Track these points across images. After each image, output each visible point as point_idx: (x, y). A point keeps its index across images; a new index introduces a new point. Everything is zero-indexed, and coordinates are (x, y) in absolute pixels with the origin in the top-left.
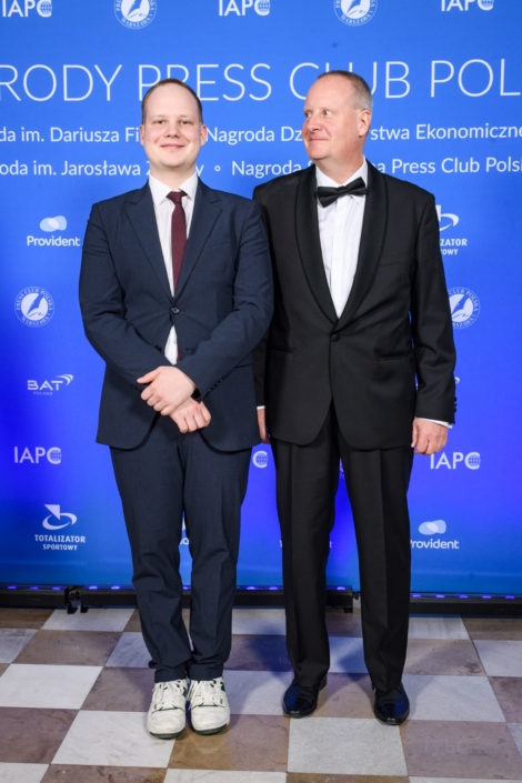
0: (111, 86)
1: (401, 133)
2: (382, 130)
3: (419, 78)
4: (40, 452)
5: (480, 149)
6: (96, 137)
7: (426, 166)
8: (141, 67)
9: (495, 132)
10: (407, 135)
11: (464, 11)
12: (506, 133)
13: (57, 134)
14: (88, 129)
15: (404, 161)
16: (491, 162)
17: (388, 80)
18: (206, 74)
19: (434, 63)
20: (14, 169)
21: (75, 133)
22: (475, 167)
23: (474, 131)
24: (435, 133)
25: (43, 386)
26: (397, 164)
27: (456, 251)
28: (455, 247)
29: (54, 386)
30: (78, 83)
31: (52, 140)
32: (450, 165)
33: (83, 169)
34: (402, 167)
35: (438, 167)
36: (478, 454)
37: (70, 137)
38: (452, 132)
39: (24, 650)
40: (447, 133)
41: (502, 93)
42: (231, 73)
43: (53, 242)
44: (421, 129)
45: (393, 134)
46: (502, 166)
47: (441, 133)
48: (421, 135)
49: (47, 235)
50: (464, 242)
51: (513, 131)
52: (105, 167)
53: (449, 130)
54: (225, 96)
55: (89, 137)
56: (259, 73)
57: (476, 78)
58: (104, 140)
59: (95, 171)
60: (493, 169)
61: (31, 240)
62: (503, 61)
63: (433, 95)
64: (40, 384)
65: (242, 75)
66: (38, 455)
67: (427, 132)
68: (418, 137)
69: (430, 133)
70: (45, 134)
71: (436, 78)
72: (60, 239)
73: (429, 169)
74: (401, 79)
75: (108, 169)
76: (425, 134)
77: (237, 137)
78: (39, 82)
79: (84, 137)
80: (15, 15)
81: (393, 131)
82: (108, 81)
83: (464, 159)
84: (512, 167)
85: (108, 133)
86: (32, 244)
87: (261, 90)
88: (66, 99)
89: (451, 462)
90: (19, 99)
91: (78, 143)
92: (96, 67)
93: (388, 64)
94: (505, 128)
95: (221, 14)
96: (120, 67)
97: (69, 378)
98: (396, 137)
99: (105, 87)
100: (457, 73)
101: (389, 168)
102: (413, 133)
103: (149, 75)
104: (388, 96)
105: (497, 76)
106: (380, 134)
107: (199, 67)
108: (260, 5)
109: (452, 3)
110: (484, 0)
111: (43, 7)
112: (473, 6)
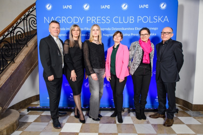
3: (136, 19)
8: (87, 17)
10: (133, 29)
11: (143, 8)
17: (130, 20)
18: (99, 19)
19: (138, 17)
20: (65, 35)
26: (132, 34)
30: (76, 20)
39: (68, 120)
41: (150, 22)
42: (103, 18)
45: (131, 29)
47: (139, 29)
51: (152, 29)
54: (102, 22)
56: (108, 18)
57: (145, 19)
62: (150, 17)
63: (138, 22)
65: (105, 19)
69: (137, 29)
71: (139, 19)
73: (137, 35)
74: (132, 20)
77: (104, 29)
78: (70, 20)
80: (65, 8)
82: (82, 20)
85: (82, 29)
87: (108, 21)
88: (74, 23)
90: (66, 23)
92: (80, 17)
93: (130, 17)
94: (150, 28)
95: (101, 8)
96: (84, 17)
100: (142, 19)
101: (130, 35)
102: (135, 29)
103: (89, 19)
104: (130, 22)
105: (149, 19)
106: (129, 29)
107: (97, 17)
108: (108, 7)
109: (141, 7)
110: (147, 6)
111: (70, 7)
112: (145, 7)
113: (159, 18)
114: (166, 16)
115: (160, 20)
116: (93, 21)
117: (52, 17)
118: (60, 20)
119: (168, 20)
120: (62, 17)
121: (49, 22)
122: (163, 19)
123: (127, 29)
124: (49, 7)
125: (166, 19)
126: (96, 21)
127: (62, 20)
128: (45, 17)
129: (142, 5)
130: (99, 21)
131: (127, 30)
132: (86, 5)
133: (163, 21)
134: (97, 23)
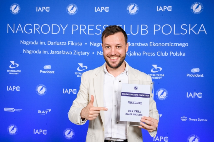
0: (65, 30)
1: (145, 44)
2: (140, 43)
3: (151, 29)
4: (41, 131)
5: (168, 49)
6: (60, 44)
7: (153, 54)
8: (73, 25)
9: (172, 45)
10: (147, 45)
11: (163, 11)
12: (176, 45)
13: (49, 43)
14: (58, 42)
15: (146, 52)
16: (171, 53)
17: (142, 30)
18: (91, 27)
19: (155, 25)
20: (37, 52)
21: (54, 43)
22: (166, 54)
23: (166, 44)
24: (155, 45)
25: (43, 112)
26: (144, 53)
27: (161, 78)
28: (161, 77)
29: (45, 112)
30: (56, 29)
31: (48, 44)
32: (159, 54)
33: (56, 52)
34: (146, 54)
35: (156, 54)
36: (168, 137)
37: (53, 44)
38: (160, 44)
40: (158, 45)
41: (174, 34)
42: (98, 27)
43: (47, 72)
44: (151, 43)
45: (143, 45)
46: (174, 54)
47: (157, 45)
48: (151, 45)
49: (46, 70)
50: (163, 75)
51: (178, 44)
52: (62, 52)
53: (159, 44)
54: (96, 33)
55: (58, 44)
56: (105, 27)
57: (167, 29)
58: (62, 45)
59: (59, 53)
60: (172, 55)
61: (41, 71)
62: (174, 25)
63: (154, 34)
64: (42, 112)
65: (101, 28)
66: (40, 132)
67: (153, 44)
68: (150, 46)
69: (153, 45)
70: (46, 43)
71: (155, 29)
72: (49, 71)
73: (153, 55)
74: (145, 30)
75: (63, 53)
76: (152, 45)
77: (99, 45)
78: (45, 29)
79: (57, 44)
80: (40, 11)
81: (143, 44)
82: (64, 29)
83: (163, 52)
84: (177, 55)
85: (63, 43)
86: (41, 72)
88: (52, 33)
89: (160, 139)
90: (39, 33)
91: (55, 46)
92: (61, 25)
93: (142, 25)
94: (175, 44)
95: (95, 11)
96: (67, 25)
97: (50, 110)
98: (144, 46)
99: (63, 30)
100: (161, 28)
101: (142, 54)
102: (149, 44)
103: (75, 27)
104: (142, 34)
105: (173, 29)
106: (139, 44)
107: (89, 25)
108: (106, 9)
109: (160, 9)
110: (169, 8)
111: (47, 9)
112: (166, 10)
113: (191, 28)
114: (202, 25)
115: (191, 30)
116: (82, 31)
117: (20, 25)
118: (31, 30)
119: (205, 31)
120: (35, 25)
121: (14, 32)
122: (196, 29)
123: (136, 45)
124: (15, 9)
125: (202, 29)
126: (86, 31)
127: (35, 29)
128: (8, 25)
129: (161, 7)
130: (91, 32)
131: (136, 47)
132: (71, 7)
133: (197, 33)
134: (89, 34)
